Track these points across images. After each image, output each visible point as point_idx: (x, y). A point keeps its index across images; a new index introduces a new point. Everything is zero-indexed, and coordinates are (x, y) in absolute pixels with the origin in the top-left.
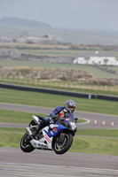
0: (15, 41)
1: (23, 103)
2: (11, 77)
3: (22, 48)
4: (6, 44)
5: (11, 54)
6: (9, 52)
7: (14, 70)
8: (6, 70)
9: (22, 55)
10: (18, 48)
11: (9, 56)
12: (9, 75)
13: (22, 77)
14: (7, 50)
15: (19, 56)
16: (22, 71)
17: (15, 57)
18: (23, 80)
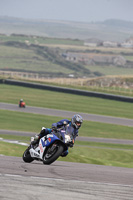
0: (119, 46)
1: (127, 117)
2: (114, 86)
3: (127, 54)
4: (109, 49)
5: (115, 60)
6: (113, 58)
7: (117, 79)
8: (109, 79)
9: (128, 62)
10: (123, 54)
11: (112, 63)
12: (112, 85)
13: (127, 87)
14: (110, 56)
15: (124, 63)
16: (127, 80)
17: (119, 63)
18: (128, 90)
